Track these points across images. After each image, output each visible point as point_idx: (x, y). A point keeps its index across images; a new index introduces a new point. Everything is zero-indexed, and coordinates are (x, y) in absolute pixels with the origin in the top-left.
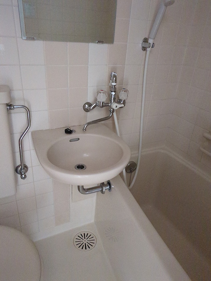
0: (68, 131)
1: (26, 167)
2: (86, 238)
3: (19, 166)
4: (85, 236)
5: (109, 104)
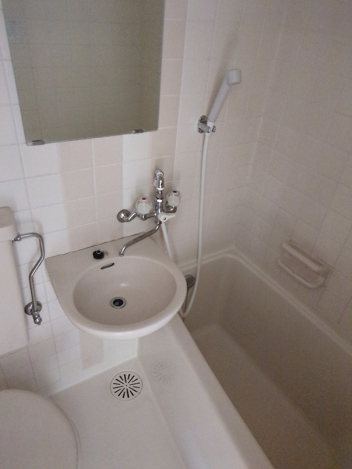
0: (98, 255)
1: (39, 304)
2: (128, 381)
3: (29, 305)
4: (126, 378)
5: (154, 213)
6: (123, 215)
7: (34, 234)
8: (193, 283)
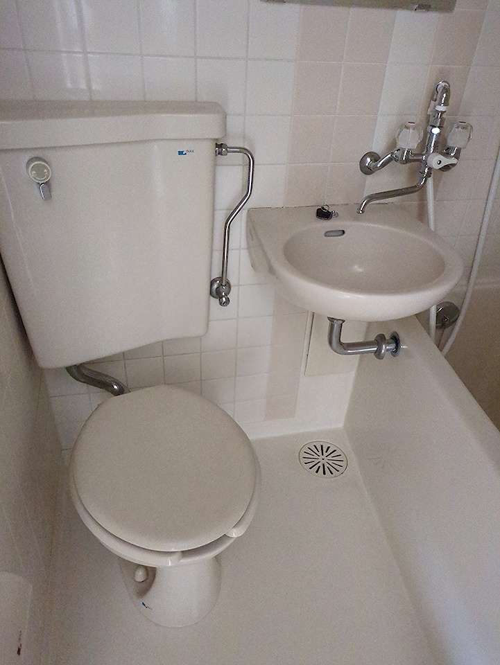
0: (323, 214)
2: (325, 454)
3: (215, 281)
4: (323, 450)
5: (423, 155)
6: (369, 160)
7: (243, 150)
8: (455, 318)
